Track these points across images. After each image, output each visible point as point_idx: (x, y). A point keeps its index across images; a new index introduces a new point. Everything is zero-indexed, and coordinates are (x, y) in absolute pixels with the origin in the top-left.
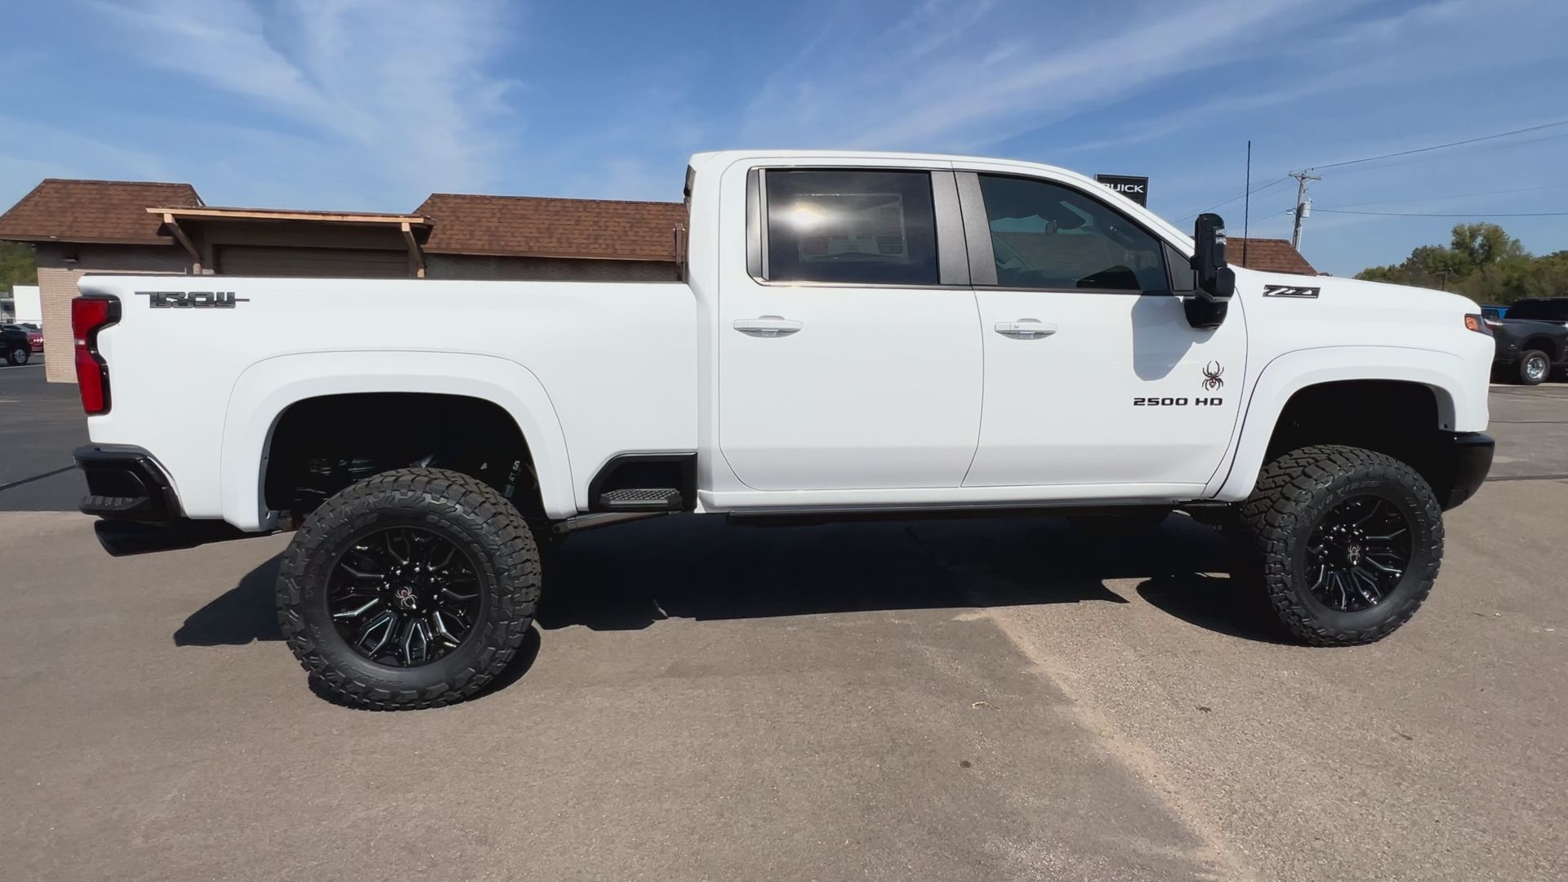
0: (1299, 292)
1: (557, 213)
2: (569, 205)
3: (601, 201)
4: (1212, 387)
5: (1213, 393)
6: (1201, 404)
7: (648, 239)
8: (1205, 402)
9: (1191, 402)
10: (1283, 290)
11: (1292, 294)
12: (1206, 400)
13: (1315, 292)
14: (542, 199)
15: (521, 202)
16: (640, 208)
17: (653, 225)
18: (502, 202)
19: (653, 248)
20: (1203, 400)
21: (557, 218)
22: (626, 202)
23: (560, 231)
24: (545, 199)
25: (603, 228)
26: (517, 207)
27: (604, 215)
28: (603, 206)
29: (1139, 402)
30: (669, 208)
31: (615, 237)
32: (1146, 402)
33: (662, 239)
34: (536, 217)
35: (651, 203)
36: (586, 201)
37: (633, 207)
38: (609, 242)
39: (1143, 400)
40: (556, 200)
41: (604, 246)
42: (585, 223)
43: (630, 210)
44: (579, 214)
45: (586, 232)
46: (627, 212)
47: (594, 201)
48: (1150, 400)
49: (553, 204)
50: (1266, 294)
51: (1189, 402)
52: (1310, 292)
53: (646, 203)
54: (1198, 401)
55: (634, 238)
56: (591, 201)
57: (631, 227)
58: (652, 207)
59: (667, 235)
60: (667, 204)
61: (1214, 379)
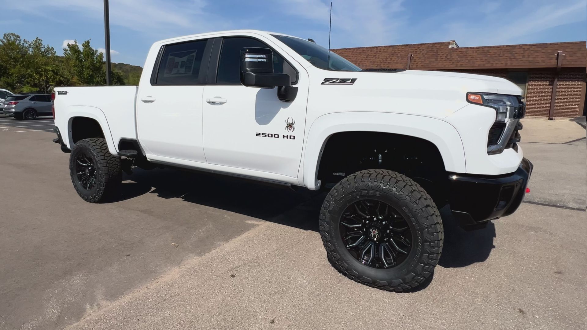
0: (343, 81)
1: (360, 54)
2: (365, 49)
3: (378, 47)
4: (290, 130)
5: (290, 133)
6: (286, 138)
7: (395, 61)
8: (287, 137)
9: (281, 136)
10: (334, 80)
11: (338, 82)
12: (287, 136)
13: (353, 81)
14: (355, 48)
15: (348, 50)
16: (395, 48)
17: (399, 55)
18: (341, 51)
19: (397, 65)
20: (286, 136)
21: (359, 55)
22: (389, 46)
23: (360, 61)
24: (356, 48)
25: (377, 58)
26: (346, 53)
27: (378, 52)
28: (379, 49)
29: (258, 134)
30: (408, 47)
31: (382, 62)
32: (261, 135)
33: (402, 61)
34: (352, 55)
35: (400, 46)
36: (372, 47)
37: (391, 48)
38: (378, 64)
39: (260, 134)
40: (360, 48)
41: (376, 65)
42: (370, 57)
43: (390, 50)
44: (368, 53)
45: (370, 60)
46: (388, 50)
47: (376, 47)
48: (262, 134)
49: (359, 50)
50: (323, 83)
51: (279, 136)
52: (350, 81)
53: (397, 45)
54: (284, 137)
55: (390, 61)
56: (374, 47)
57: (389, 57)
58: (400, 47)
59: (405, 59)
60: (407, 45)
61: (290, 126)
